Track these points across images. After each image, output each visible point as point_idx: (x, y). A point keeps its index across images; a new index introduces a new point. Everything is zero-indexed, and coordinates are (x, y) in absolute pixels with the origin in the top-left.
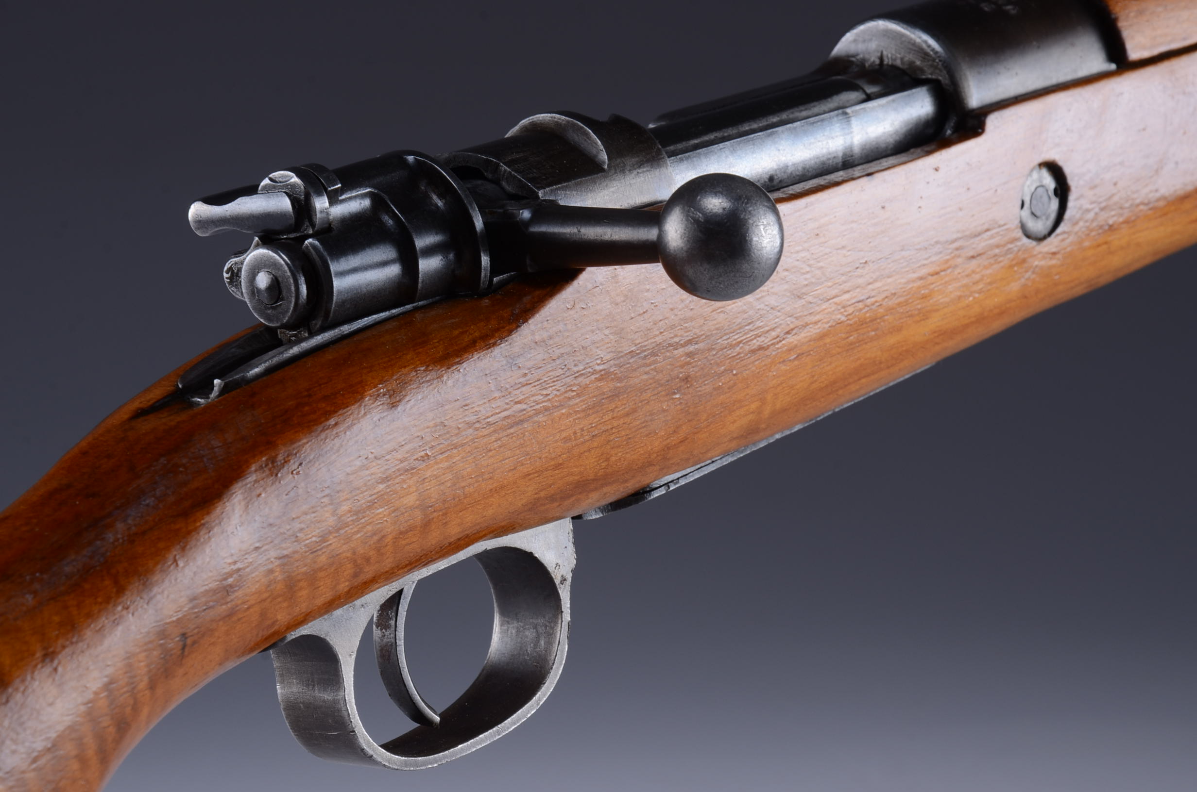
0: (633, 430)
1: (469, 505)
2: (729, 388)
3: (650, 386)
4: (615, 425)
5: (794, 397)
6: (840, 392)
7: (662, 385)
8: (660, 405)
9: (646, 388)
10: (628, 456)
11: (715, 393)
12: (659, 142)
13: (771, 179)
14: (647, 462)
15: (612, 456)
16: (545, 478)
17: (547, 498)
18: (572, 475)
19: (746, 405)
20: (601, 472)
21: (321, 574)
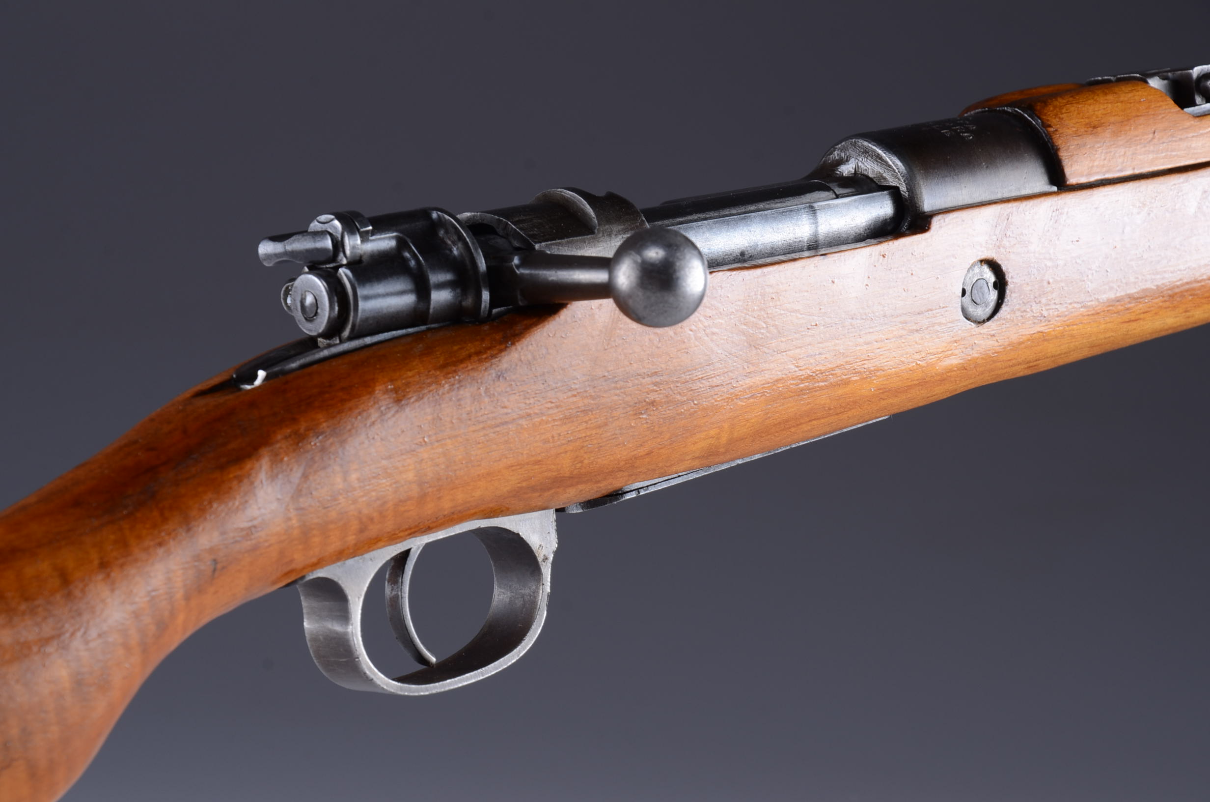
0: (604, 440)
1: (460, 485)
2: (690, 415)
3: (620, 406)
4: (588, 434)
5: (749, 429)
6: (793, 430)
7: (630, 406)
8: (628, 422)
9: (617, 407)
10: (599, 460)
11: (678, 417)
12: (644, 216)
13: (742, 254)
14: (617, 468)
15: (585, 459)
16: (526, 470)
17: (529, 488)
18: (550, 471)
19: (706, 431)
20: (576, 472)
21: (332, 526)
